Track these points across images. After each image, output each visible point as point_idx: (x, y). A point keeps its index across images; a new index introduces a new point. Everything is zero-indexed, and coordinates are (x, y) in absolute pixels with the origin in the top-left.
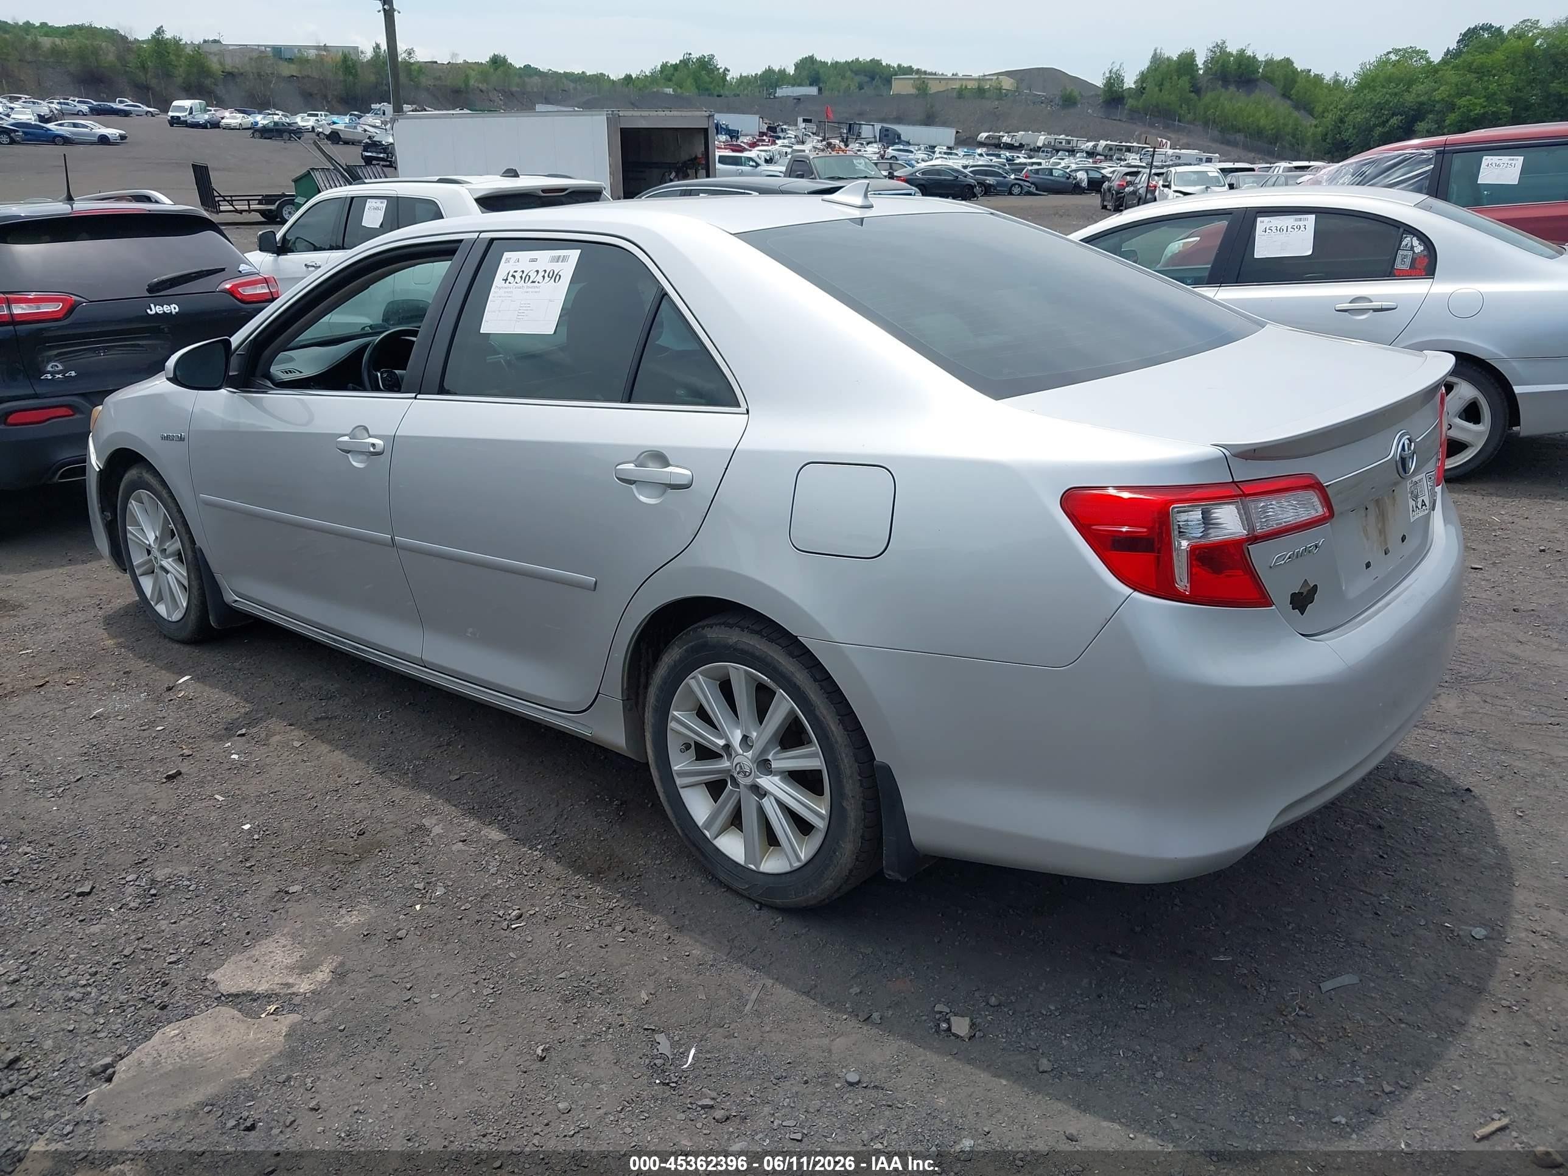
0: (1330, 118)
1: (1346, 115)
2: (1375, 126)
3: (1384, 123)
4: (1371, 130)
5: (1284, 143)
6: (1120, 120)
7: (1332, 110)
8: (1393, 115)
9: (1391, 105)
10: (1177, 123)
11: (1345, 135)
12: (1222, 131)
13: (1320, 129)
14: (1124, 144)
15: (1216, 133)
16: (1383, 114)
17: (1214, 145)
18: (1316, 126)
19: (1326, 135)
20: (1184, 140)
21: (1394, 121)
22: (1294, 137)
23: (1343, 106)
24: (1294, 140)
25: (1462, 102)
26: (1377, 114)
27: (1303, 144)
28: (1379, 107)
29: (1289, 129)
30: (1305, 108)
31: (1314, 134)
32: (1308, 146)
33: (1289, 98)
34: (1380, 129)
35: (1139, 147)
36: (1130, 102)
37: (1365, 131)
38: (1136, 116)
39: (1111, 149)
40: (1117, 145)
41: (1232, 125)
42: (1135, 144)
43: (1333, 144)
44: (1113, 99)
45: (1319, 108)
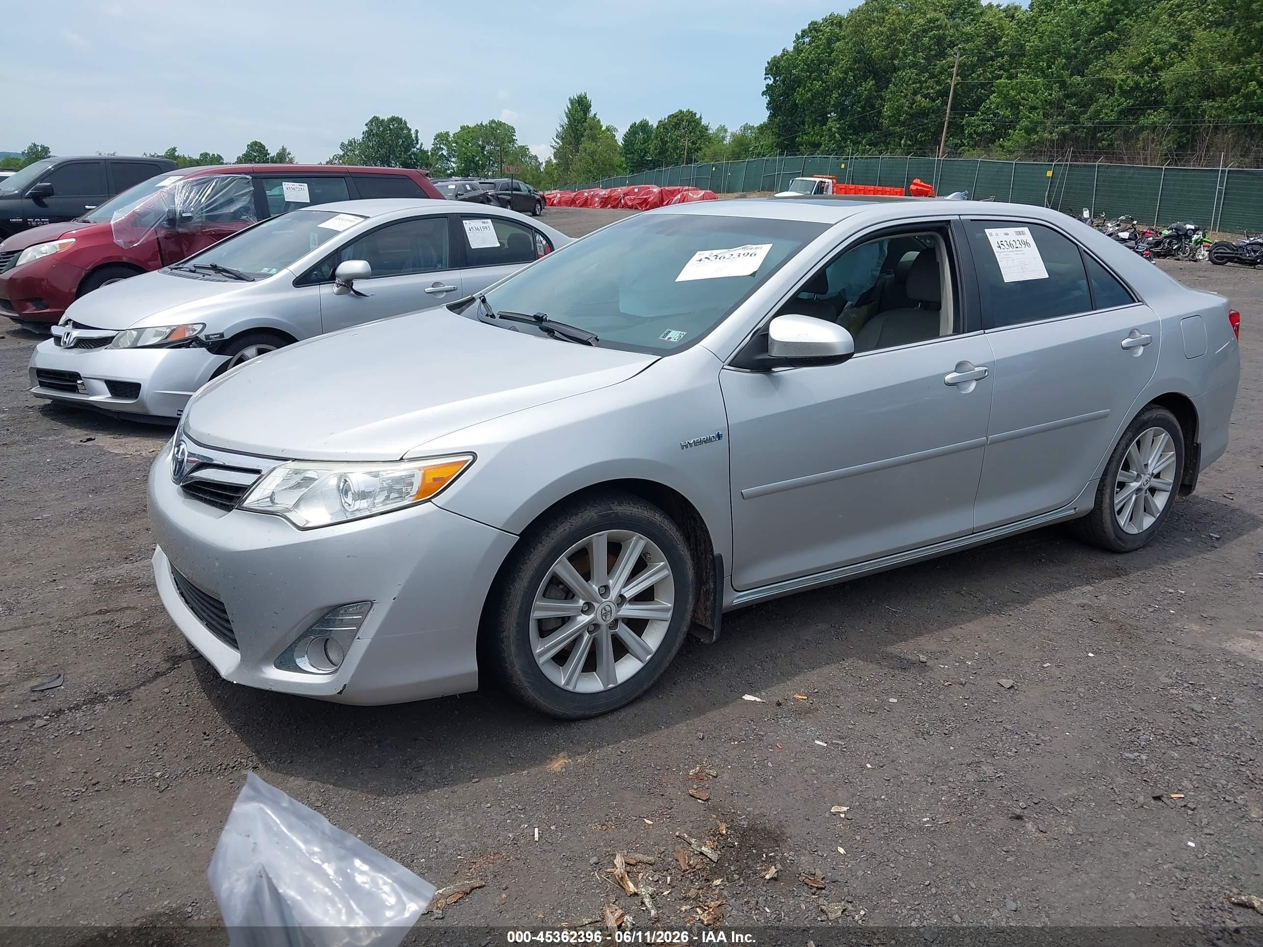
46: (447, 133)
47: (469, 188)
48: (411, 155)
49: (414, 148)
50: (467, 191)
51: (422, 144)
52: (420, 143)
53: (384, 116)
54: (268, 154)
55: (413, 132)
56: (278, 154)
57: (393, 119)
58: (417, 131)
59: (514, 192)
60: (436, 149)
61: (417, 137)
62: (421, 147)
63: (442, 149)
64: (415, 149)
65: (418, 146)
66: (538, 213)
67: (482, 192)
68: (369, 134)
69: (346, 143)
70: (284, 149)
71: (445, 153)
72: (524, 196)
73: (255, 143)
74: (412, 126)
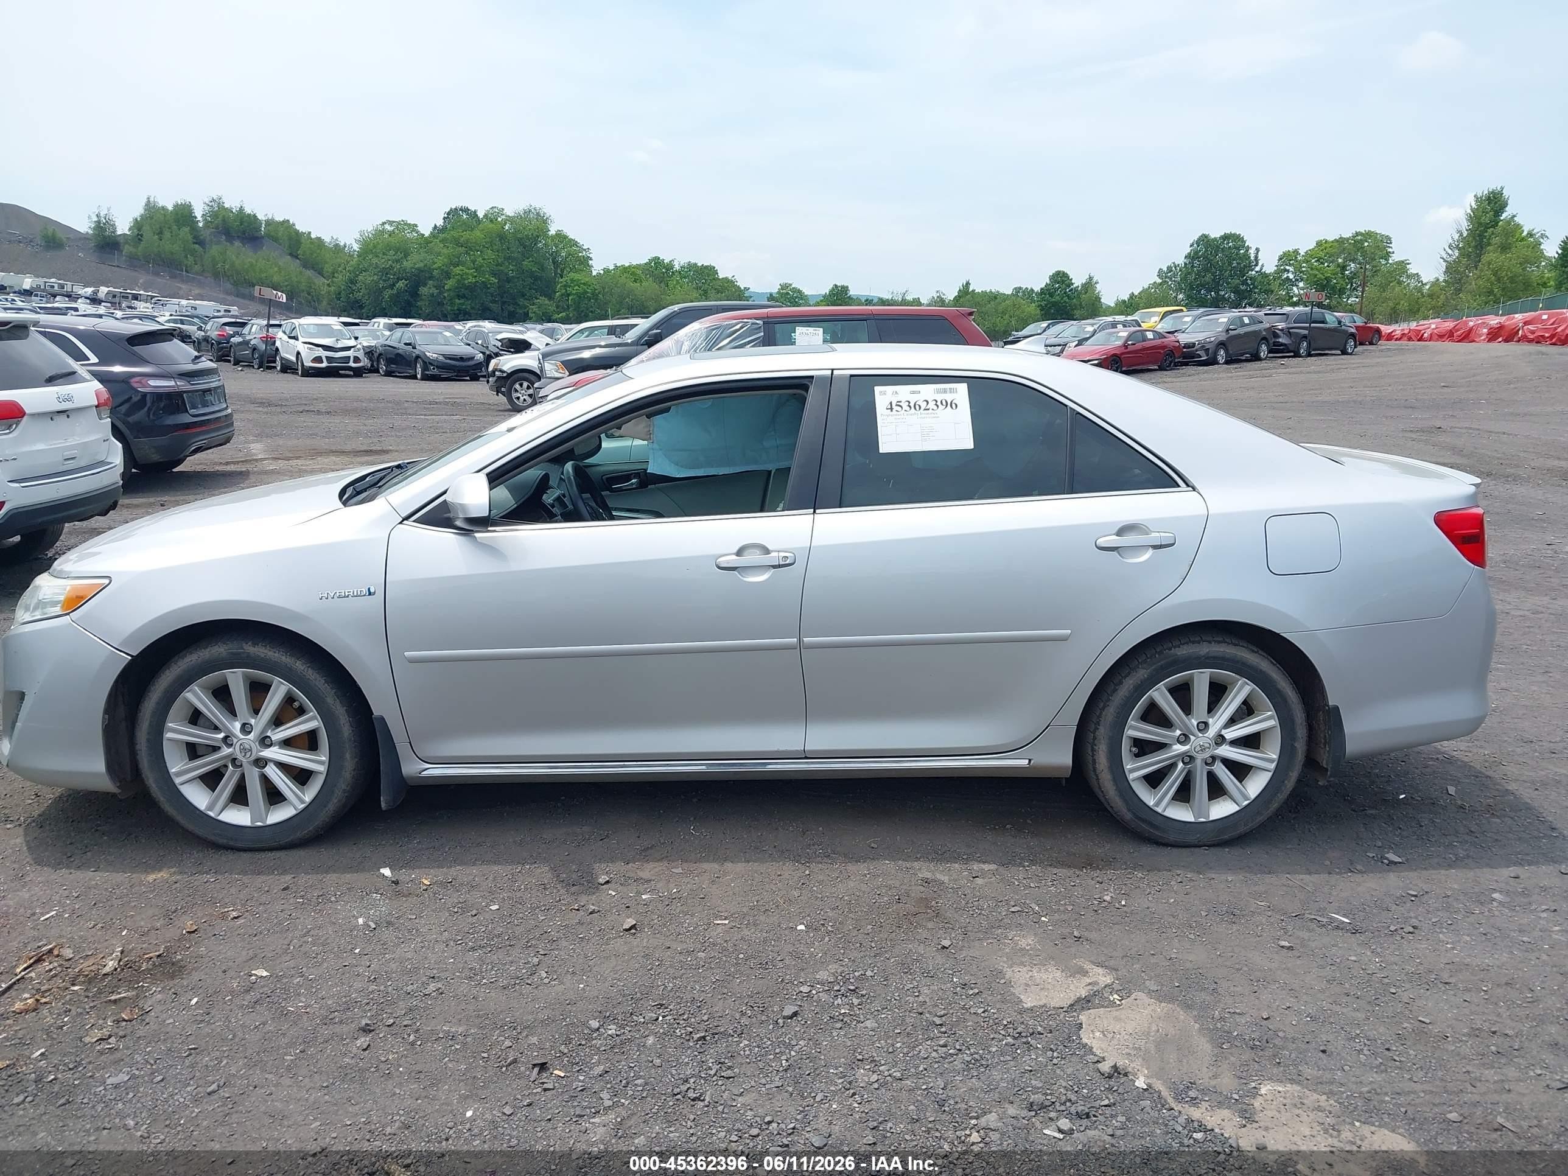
0: (340, 279)
1: (357, 276)
2: (384, 288)
3: (392, 286)
4: (380, 291)
5: (299, 299)
6: (118, 266)
7: (341, 272)
8: (399, 279)
9: (395, 270)
10: (184, 273)
11: (358, 296)
12: (235, 284)
13: (332, 289)
14: (128, 291)
15: (228, 286)
16: (389, 278)
17: (229, 298)
18: (328, 285)
19: (340, 294)
20: (197, 291)
21: (401, 284)
22: (309, 294)
23: (351, 269)
24: (310, 297)
25: (457, 270)
26: (384, 278)
27: (319, 301)
28: (385, 272)
29: (303, 286)
30: (313, 268)
31: (329, 292)
32: (325, 303)
33: (297, 257)
34: (390, 292)
35: (148, 296)
36: (127, 249)
37: (375, 293)
38: (135, 262)
39: (114, 296)
40: (121, 293)
41: (245, 279)
42: (141, 292)
43: (348, 302)
44: (108, 244)
45: (328, 268)
46: (1296, 252)
47: (1246, 320)
48: (1246, 279)
49: (1252, 270)
50: (1244, 325)
51: (1263, 266)
52: (1260, 264)
53: (1215, 234)
54: (1072, 284)
55: (1252, 252)
56: (1083, 285)
57: (1226, 237)
58: (1258, 250)
59: (1312, 325)
60: (1280, 271)
61: (1256, 257)
62: (1261, 269)
63: (1288, 271)
64: (1254, 273)
65: (1258, 269)
66: (1350, 351)
67: (1268, 326)
68: (1192, 257)
69: (1165, 269)
70: (1091, 278)
71: (1291, 276)
72: (1329, 329)
73: (1058, 273)
74: (1251, 242)
